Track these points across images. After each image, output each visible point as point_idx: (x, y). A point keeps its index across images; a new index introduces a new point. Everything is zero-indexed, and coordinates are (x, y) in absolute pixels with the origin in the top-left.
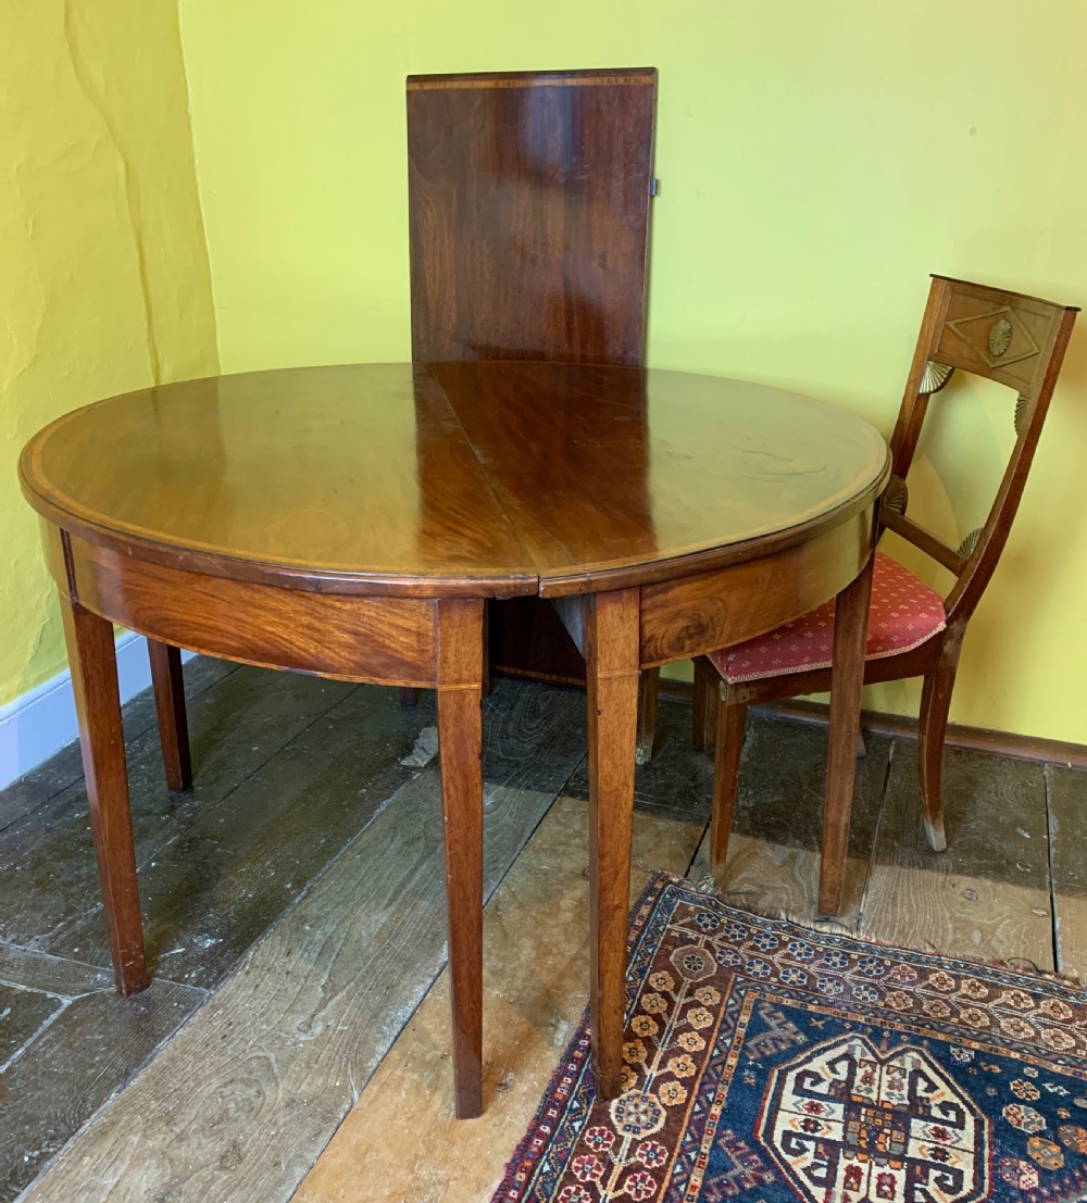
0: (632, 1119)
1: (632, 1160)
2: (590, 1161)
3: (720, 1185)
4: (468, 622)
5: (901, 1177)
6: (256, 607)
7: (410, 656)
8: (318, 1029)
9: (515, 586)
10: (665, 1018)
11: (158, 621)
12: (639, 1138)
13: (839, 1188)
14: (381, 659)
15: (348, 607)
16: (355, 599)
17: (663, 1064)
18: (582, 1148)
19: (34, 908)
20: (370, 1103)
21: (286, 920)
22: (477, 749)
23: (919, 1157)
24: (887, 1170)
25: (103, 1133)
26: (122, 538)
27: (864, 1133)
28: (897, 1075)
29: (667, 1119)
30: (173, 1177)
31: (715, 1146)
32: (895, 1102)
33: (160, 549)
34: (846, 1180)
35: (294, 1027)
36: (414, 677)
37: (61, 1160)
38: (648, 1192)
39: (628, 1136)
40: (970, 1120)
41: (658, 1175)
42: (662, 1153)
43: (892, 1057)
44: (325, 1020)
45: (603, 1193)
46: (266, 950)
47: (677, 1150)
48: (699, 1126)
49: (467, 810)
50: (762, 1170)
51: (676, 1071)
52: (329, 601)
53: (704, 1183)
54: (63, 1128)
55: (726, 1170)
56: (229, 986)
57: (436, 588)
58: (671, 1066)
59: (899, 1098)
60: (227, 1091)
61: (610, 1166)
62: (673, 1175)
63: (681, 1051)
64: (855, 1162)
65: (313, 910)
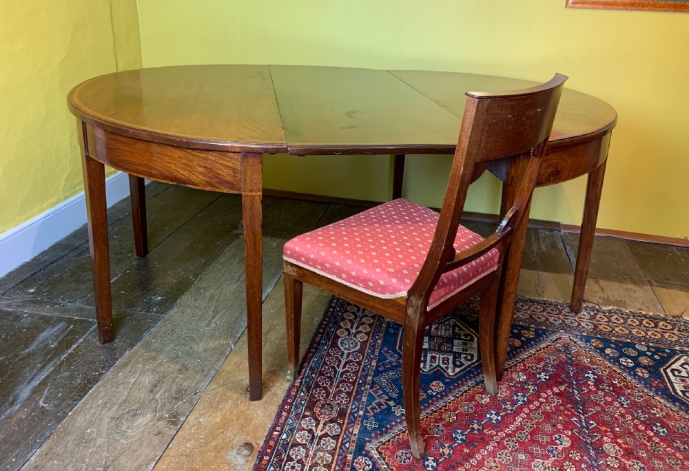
0: (347, 346)
1: (348, 359)
2: (332, 359)
3: (383, 365)
4: (256, 164)
5: (451, 358)
6: (163, 155)
7: (230, 179)
8: (213, 325)
9: (276, 149)
10: (356, 313)
11: (121, 162)
12: (350, 352)
13: (428, 362)
14: (218, 180)
15: (203, 155)
16: (205, 152)
17: (357, 328)
18: (328, 355)
19: (75, 290)
20: (239, 349)
21: (192, 289)
22: (260, 223)
23: (457, 351)
24: (446, 356)
25: (126, 365)
26: (107, 124)
27: (436, 345)
28: (448, 327)
29: (361, 345)
30: (159, 378)
31: (380, 352)
32: (447, 335)
33: (122, 128)
34: (431, 360)
35: (202, 326)
36: (231, 188)
37: (108, 375)
38: (356, 369)
39: (346, 352)
40: (476, 339)
41: (359, 363)
42: (360, 356)
43: (446, 321)
44: (215, 322)
45: (338, 370)
46: (186, 299)
47: (366, 355)
48: (374, 347)
49: (255, 251)
50: (399, 359)
51: (363, 330)
52: (194, 153)
53: (377, 365)
54: (107, 364)
55: (385, 360)
56: (172, 312)
57: (241, 148)
58: (360, 329)
59: (449, 333)
60: (177, 348)
61: (340, 362)
62: (365, 363)
63: (364, 324)
64: (434, 354)
65: (204, 285)
